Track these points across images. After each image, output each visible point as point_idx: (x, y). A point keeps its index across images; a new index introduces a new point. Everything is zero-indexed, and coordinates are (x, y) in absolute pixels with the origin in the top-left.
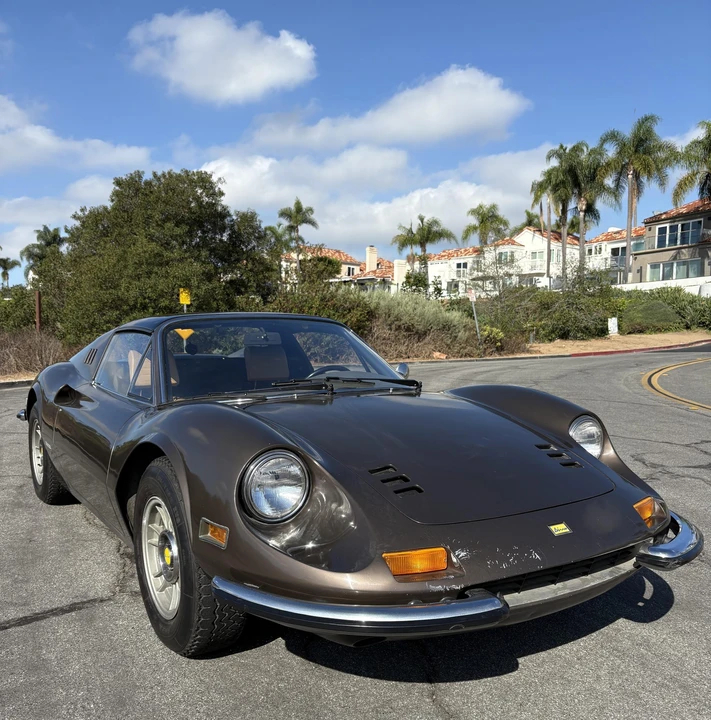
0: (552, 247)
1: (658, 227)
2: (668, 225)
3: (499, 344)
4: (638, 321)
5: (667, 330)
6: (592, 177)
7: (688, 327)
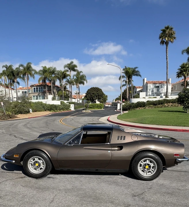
0: (6, 90)
1: (33, 88)
2: (36, 87)
3: (11, 116)
4: (35, 109)
5: (41, 111)
6: (18, 74)
7: (45, 110)
